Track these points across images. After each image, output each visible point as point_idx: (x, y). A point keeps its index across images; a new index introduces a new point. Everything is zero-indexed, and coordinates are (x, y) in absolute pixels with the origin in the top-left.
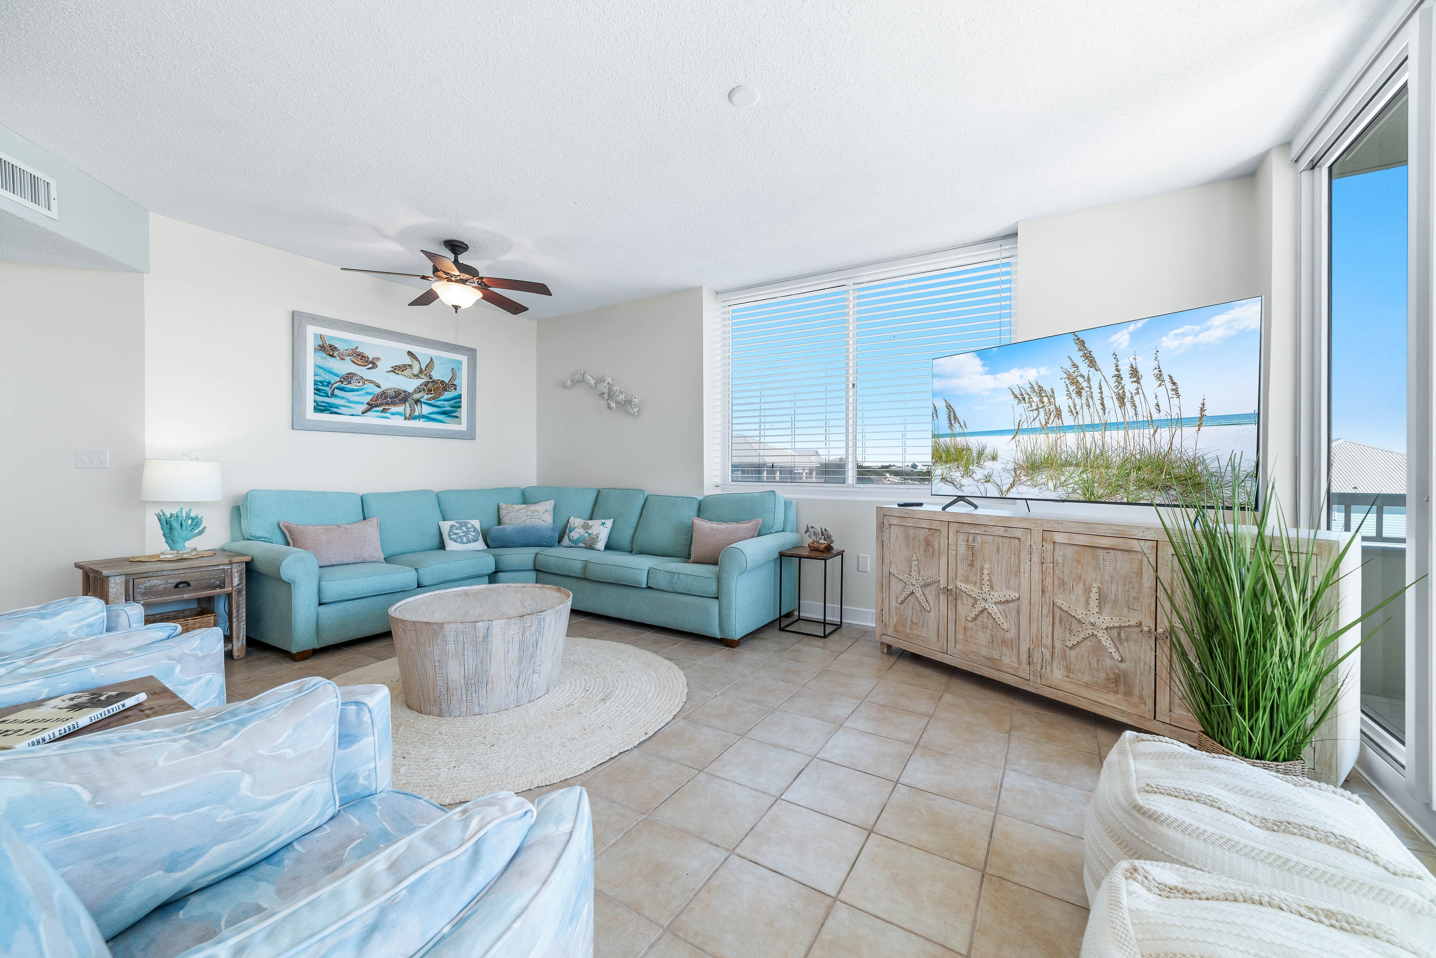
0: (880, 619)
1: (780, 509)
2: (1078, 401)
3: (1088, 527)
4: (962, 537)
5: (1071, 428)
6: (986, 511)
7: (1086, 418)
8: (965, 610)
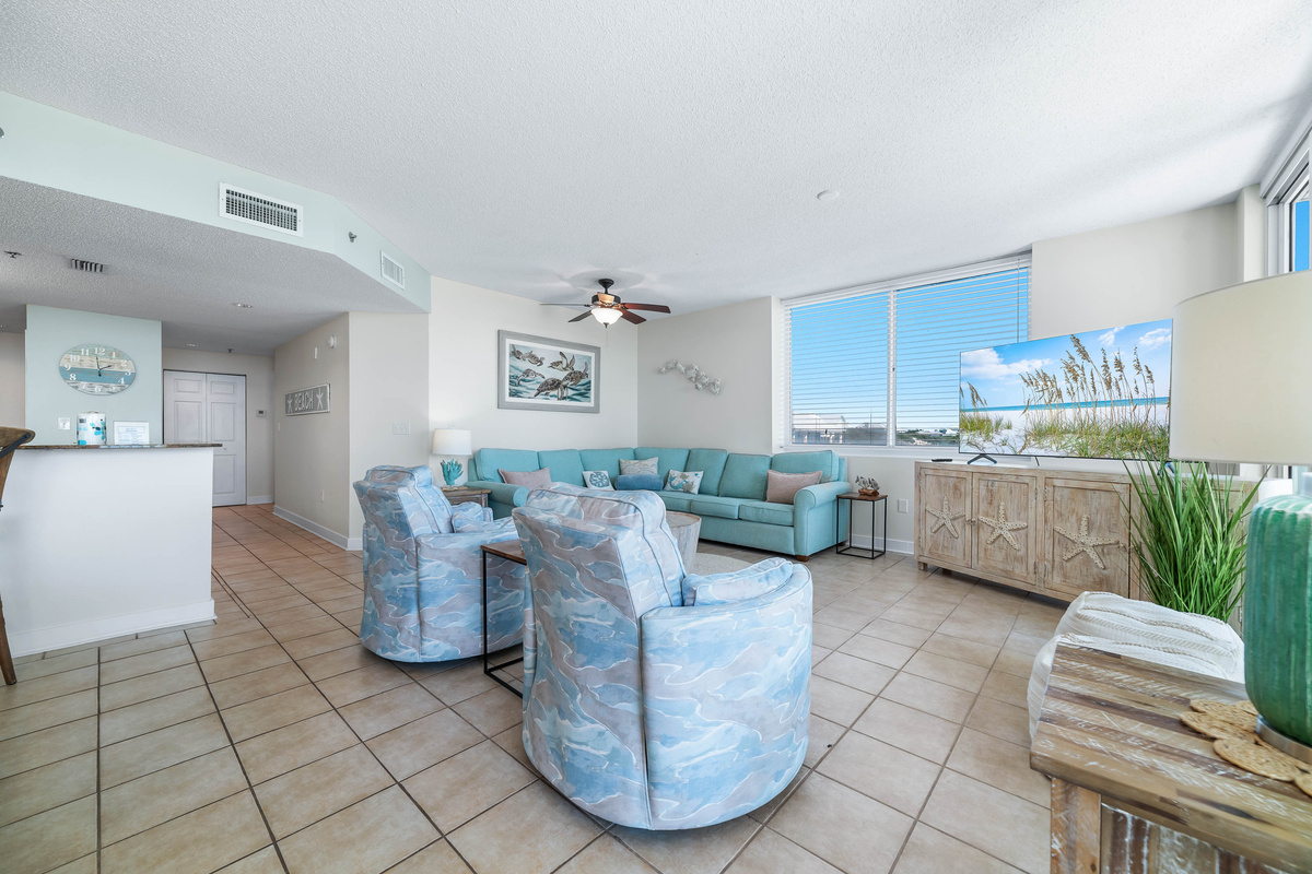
0: (918, 545)
1: (836, 464)
2: (1074, 385)
3: (1080, 475)
4: (983, 483)
5: (1069, 405)
6: (1002, 464)
7: (1081, 397)
8: (985, 535)
